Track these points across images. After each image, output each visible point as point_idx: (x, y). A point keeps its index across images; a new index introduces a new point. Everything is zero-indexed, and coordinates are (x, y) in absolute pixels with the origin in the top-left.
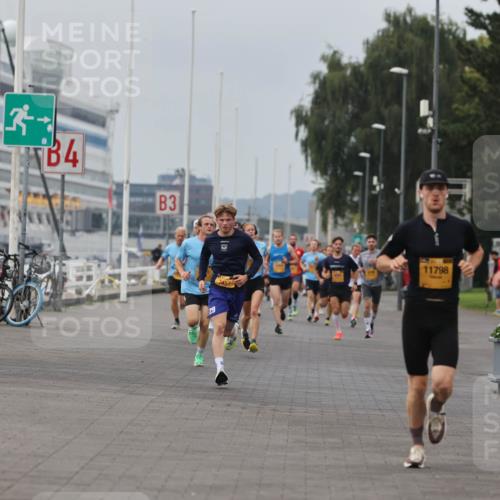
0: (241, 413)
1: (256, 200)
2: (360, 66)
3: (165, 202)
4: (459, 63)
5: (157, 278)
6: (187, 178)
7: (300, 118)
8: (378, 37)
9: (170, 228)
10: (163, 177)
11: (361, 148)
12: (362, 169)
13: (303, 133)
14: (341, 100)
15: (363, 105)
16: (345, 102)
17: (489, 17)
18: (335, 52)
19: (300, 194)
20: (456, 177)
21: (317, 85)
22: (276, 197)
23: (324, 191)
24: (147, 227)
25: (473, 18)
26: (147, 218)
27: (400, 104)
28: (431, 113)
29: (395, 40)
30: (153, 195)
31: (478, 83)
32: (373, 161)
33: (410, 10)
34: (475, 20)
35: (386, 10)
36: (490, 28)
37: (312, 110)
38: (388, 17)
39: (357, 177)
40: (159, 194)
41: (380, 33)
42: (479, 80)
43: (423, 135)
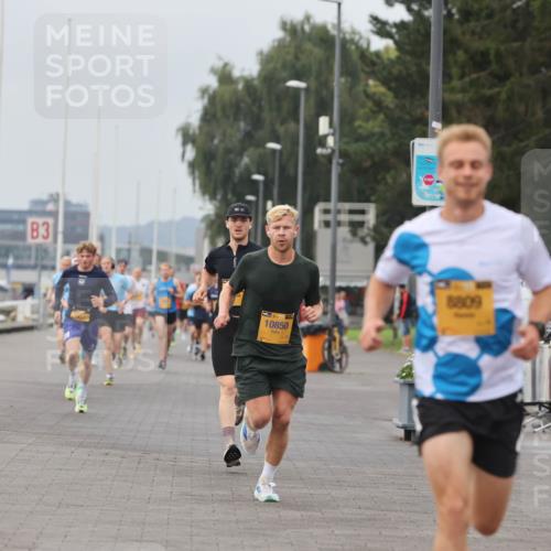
0: (120, 463)
1: (138, 228)
2: (253, 79)
3: (37, 230)
4: (362, 76)
5: (28, 314)
6: (61, 203)
7: (187, 137)
8: (274, 48)
9: (42, 259)
10: (36, 202)
11: (253, 170)
12: (255, 193)
13: (191, 153)
14: (232, 119)
15: (257, 122)
16: (236, 119)
17: (396, 25)
18: (226, 65)
19: (186, 220)
20: (359, 201)
21: (206, 101)
22: (160, 224)
23: (213, 218)
24: (16, 258)
25: (379, 26)
26: (16, 247)
27: (297, 121)
28: (332, 131)
29: (292, 50)
30: (24, 222)
31: (383, 98)
32: (268, 183)
33: (308, 18)
34: (380, 29)
35: (282, 18)
36: (397, 37)
37: (200, 128)
38: (284, 25)
39: (250, 201)
41: (276, 44)
42: (384, 94)
43: (323, 156)
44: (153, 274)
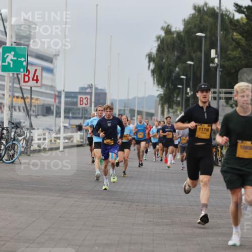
0: (121, 207)
1: (129, 100)
2: (181, 32)
3: (82, 101)
4: (231, 31)
5: (79, 139)
6: (93, 89)
7: (151, 58)
8: (190, 18)
9: (85, 114)
10: (82, 88)
11: (181, 73)
12: (182, 84)
13: (152, 66)
14: (171, 50)
15: (182, 52)
16: (173, 50)
17: (246, 7)
18: (168, 25)
19: (150, 97)
20: (229, 88)
21: (159, 42)
22: (138, 98)
23: (163, 95)
24: (73, 114)
25: (238, 8)
26: (73, 109)
27: (201, 51)
28: (217, 56)
29: (198, 19)
30: (76, 97)
31: (240, 41)
32: (188, 80)
33: (206, 4)
34: (238, 9)
35: (194, 4)
36: (246, 13)
37: (157, 54)
38: (195, 8)
39: (180, 88)
40: (79, 96)
41: (191, 16)
42: (240, 39)
43: (213, 67)
44: (135, 121)
